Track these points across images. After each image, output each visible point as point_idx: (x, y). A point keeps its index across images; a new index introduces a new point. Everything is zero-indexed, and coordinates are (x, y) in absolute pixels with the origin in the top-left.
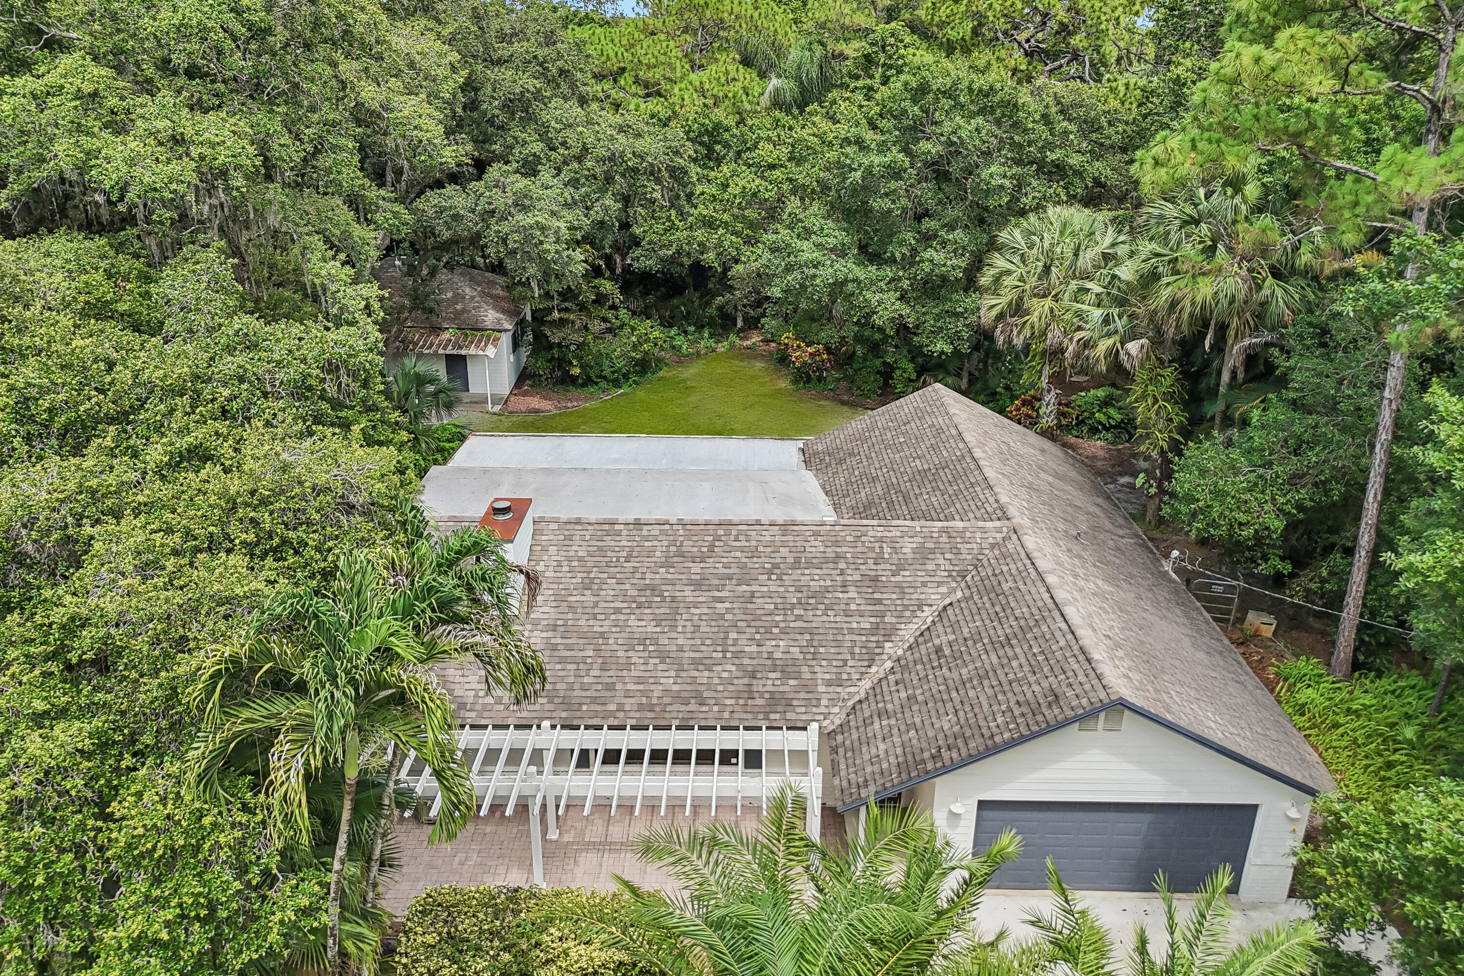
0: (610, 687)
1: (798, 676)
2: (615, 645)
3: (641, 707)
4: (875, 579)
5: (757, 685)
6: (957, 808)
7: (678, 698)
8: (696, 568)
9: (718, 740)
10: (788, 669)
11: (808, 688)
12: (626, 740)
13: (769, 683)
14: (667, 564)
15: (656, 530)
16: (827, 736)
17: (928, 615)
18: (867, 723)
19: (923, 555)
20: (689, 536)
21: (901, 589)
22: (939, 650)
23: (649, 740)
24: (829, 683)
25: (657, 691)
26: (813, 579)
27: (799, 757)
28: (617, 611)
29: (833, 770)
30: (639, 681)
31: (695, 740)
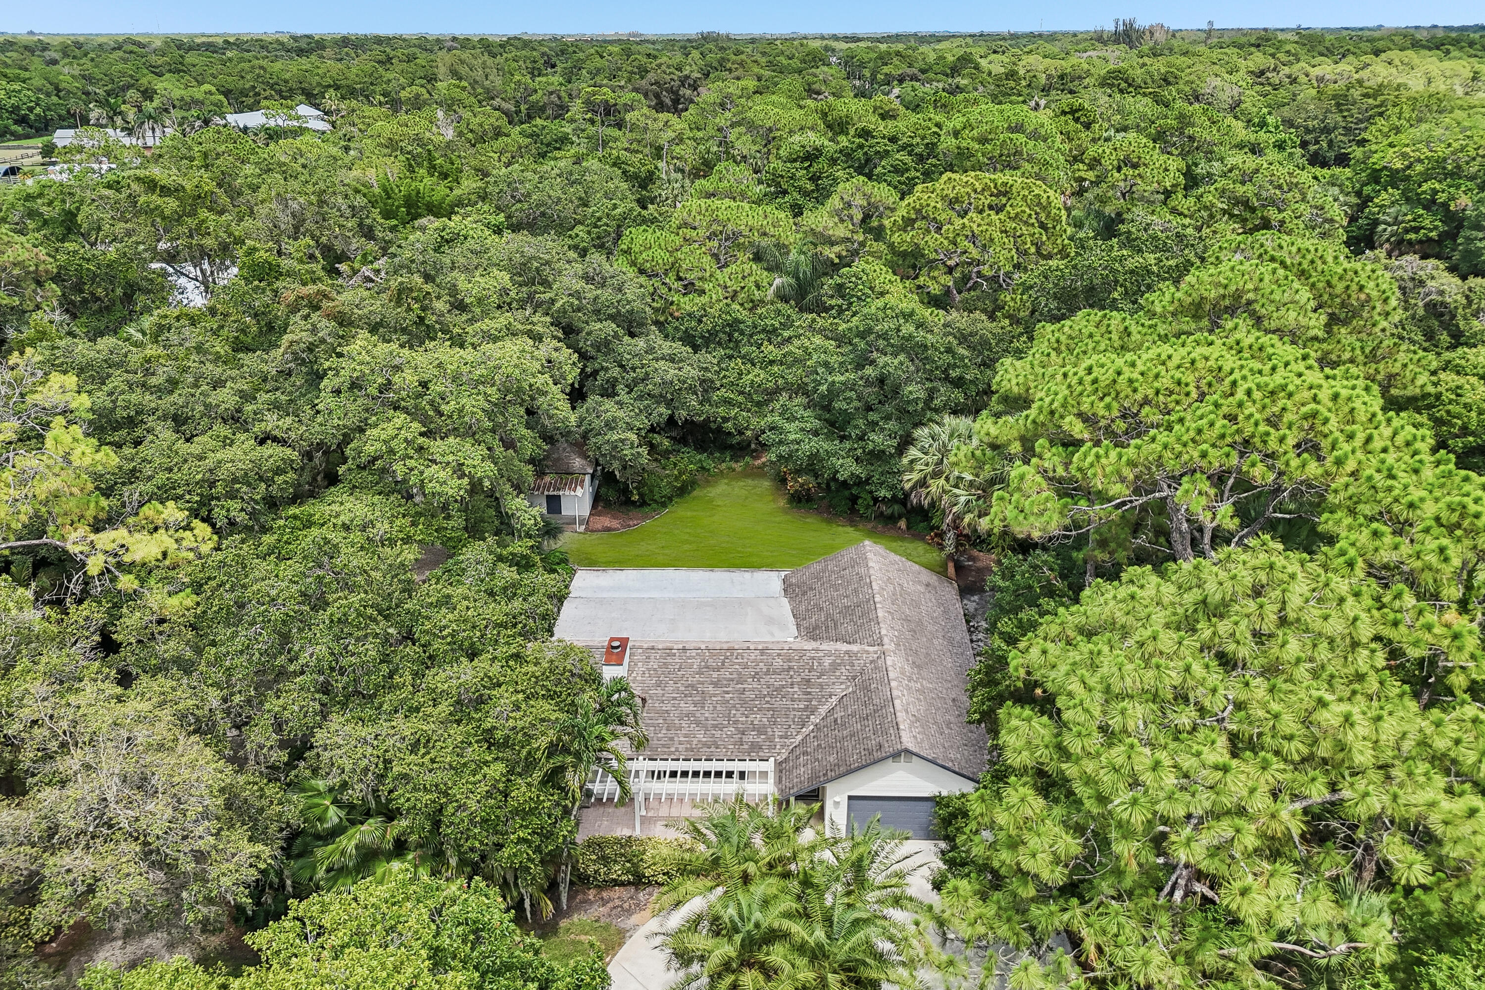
0: (672, 739)
1: (766, 733)
2: (674, 716)
3: (687, 750)
4: (808, 681)
5: (745, 738)
6: (837, 799)
7: (705, 745)
8: (715, 675)
9: (725, 766)
10: (761, 730)
11: (771, 739)
12: (680, 766)
13: (751, 737)
14: (700, 673)
15: (694, 653)
16: (778, 764)
17: (834, 700)
18: (797, 758)
19: (835, 666)
20: (712, 656)
21: (821, 686)
22: (836, 720)
23: (692, 766)
24: (781, 737)
25: (695, 741)
26: (776, 681)
27: (764, 774)
28: (675, 699)
29: (779, 781)
30: (686, 736)
31: (713, 766)
